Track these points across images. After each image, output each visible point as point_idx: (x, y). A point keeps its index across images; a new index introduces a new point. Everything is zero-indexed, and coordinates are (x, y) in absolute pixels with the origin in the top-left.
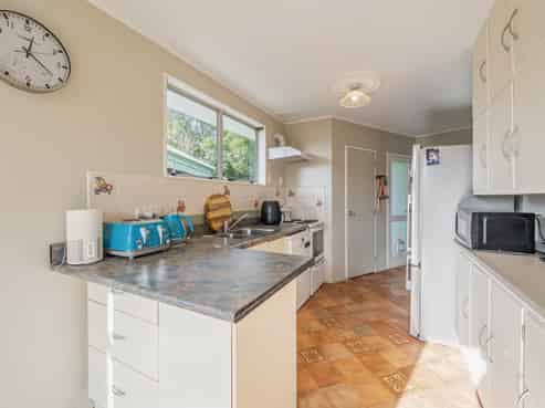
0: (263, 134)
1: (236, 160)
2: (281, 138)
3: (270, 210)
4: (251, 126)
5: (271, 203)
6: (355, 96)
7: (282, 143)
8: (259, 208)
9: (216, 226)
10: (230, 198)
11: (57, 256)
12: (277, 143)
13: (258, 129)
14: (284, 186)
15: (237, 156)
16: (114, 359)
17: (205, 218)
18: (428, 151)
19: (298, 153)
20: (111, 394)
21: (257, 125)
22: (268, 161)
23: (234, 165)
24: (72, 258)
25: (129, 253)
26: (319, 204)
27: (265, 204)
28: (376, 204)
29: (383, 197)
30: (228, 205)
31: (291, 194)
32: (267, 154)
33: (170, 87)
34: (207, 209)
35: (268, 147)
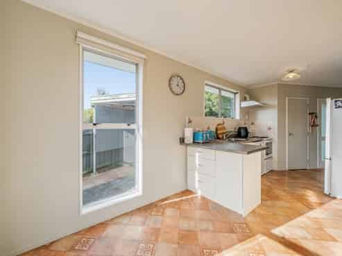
0: (238, 96)
1: (214, 106)
2: (247, 96)
3: (242, 131)
4: (232, 92)
5: (243, 128)
6: (291, 76)
7: (248, 99)
8: (237, 130)
9: (220, 136)
10: (225, 125)
11: (182, 141)
12: (245, 99)
13: (235, 93)
14: (248, 120)
15: (215, 104)
16: (199, 173)
17: (216, 133)
18: (336, 101)
19: (257, 103)
20: (197, 182)
21: (235, 91)
22: (241, 108)
23: (214, 109)
24: (186, 141)
25: (201, 141)
26: (270, 129)
27: (240, 128)
28: (309, 129)
29: (314, 125)
30: (224, 128)
31: (252, 124)
32: (240, 104)
33: (207, 85)
34: (217, 130)
35: (240, 101)
